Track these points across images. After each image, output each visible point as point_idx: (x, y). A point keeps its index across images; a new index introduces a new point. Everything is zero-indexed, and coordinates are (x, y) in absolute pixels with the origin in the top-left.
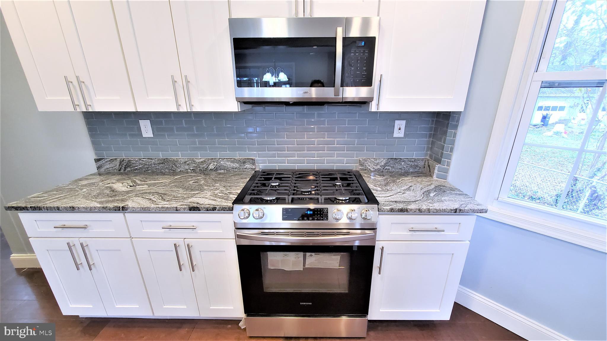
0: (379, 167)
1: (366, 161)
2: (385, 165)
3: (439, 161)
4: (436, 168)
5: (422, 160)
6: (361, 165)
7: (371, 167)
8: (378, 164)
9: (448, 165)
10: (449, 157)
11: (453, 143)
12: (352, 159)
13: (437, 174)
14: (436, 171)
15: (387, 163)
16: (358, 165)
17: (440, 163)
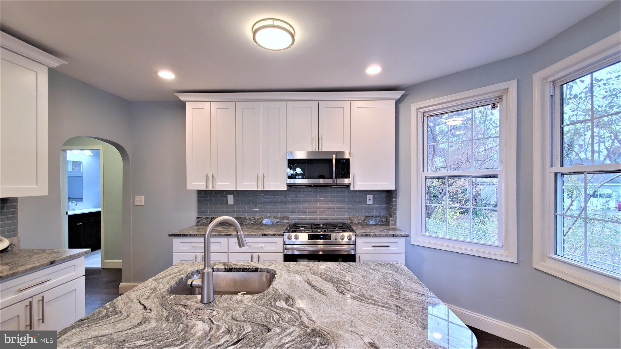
0: (360, 221)
1: (353, 218)
2: (364, 220)
3: (391, 216)
4: (391, 220)
5: (385, 217)
6: (350, 220)
7: (356, 221)
8: (360, 220)
9: (396, 218)
10: (395, 213)
11: (396, 206)
12: (345, 217)
13: (392, 223)
14: (391, 222)
15: (365, 219)
16: (349, 220)
17: (392, 218)
